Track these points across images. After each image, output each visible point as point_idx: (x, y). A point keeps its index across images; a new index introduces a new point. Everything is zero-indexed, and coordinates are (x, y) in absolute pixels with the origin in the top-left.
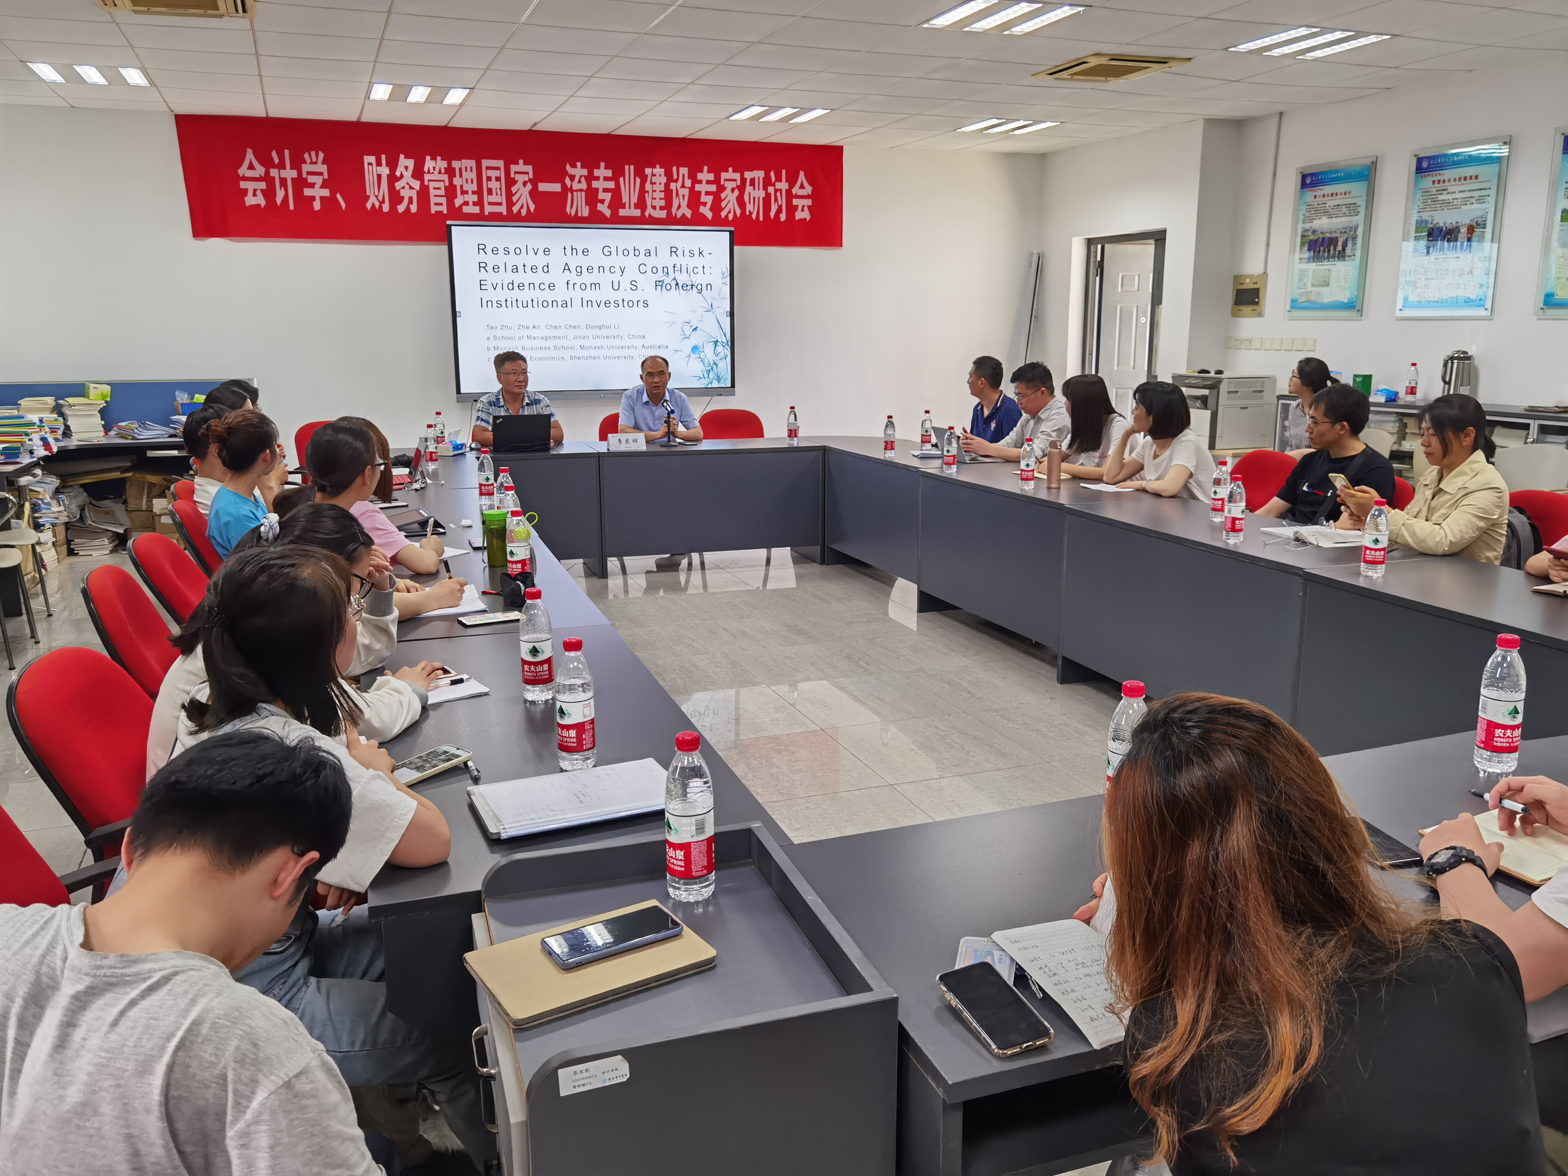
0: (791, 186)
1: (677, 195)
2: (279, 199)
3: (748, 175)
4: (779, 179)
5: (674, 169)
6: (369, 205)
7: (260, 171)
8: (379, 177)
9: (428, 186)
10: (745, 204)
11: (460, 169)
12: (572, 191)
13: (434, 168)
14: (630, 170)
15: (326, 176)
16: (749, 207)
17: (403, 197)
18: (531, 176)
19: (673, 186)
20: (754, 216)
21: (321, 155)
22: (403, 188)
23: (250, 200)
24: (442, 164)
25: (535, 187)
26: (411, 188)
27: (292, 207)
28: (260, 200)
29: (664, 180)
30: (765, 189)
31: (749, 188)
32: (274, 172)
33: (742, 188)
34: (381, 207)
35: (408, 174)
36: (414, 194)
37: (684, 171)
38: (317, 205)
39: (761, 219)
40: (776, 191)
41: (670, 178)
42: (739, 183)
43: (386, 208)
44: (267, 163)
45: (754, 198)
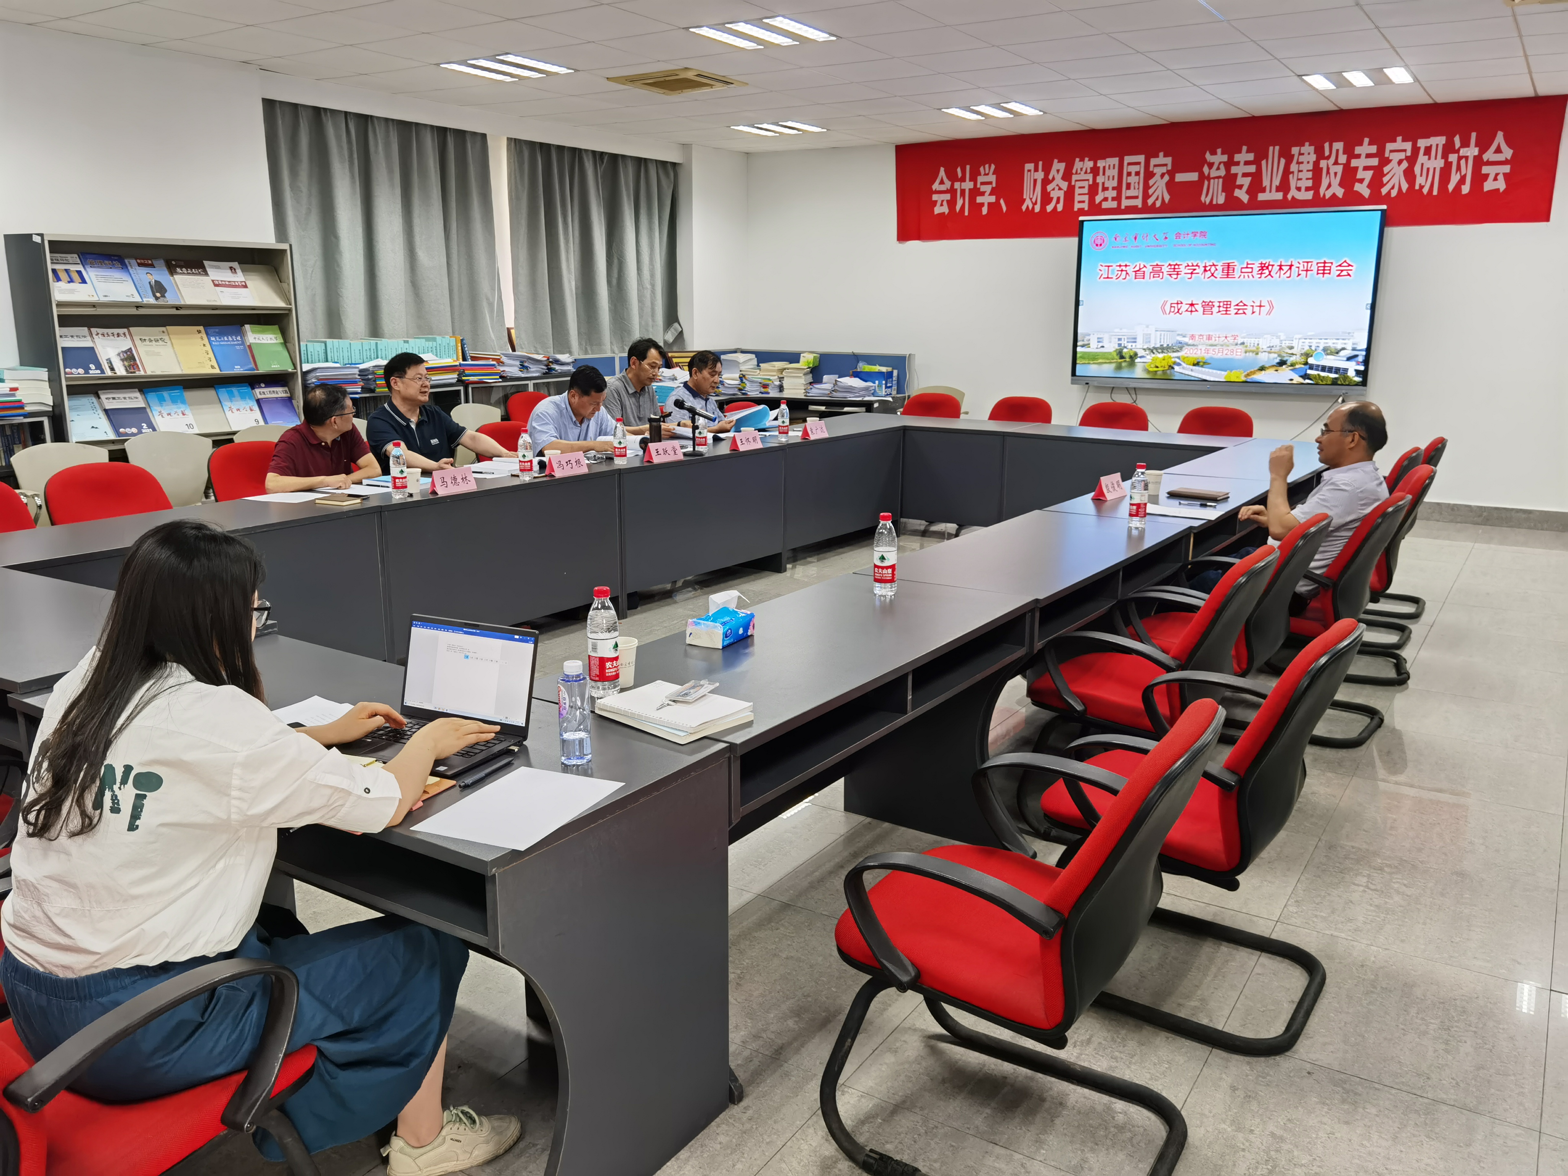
0: (1483, 150)
1: (1328, 172)
2: (958, 208)
3: (1422, 143)
4: (1465, 144)
5: (1327, 145)
6: (1024, 208)
7: (948, 184)
8: (1035, 181)
9: (1074, 186)
10: (1415, 177)
11: (1104, 167)
12: (1209, 178)
13: (1081, 169)
14: (1274, 151)
15: (994, 185)
16: (1420, 180)
17: (1052, 198)
18: (1169, 168)
19: (1323, 164)
20: (1425, 191)
21: (993, 167)
22: (1054, 189)
23: (938, 210)
24: (1089, 164)
25: (1172, 178)
26: (1060, 189)
27: (966, 214)
28: (945, 209)
29: (1313, 157)
30: (1445, 156)
31: (1422, 158)
32: (957, 185)
33: (1412, 160)
34: (1033, 208)
35: (1058, 177)
36: (1061, 194)
37: (1339, 146)
38: (985, 210)
39: (1435, 193)
40: (1460, 158)
41: (1320, 154)
42: (1409, 154)
43: (1037, 209)
44: (953, 177)
45: (1428, 169)
